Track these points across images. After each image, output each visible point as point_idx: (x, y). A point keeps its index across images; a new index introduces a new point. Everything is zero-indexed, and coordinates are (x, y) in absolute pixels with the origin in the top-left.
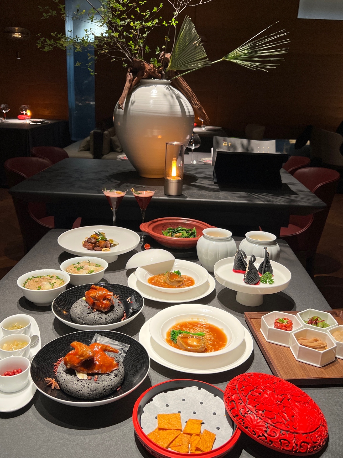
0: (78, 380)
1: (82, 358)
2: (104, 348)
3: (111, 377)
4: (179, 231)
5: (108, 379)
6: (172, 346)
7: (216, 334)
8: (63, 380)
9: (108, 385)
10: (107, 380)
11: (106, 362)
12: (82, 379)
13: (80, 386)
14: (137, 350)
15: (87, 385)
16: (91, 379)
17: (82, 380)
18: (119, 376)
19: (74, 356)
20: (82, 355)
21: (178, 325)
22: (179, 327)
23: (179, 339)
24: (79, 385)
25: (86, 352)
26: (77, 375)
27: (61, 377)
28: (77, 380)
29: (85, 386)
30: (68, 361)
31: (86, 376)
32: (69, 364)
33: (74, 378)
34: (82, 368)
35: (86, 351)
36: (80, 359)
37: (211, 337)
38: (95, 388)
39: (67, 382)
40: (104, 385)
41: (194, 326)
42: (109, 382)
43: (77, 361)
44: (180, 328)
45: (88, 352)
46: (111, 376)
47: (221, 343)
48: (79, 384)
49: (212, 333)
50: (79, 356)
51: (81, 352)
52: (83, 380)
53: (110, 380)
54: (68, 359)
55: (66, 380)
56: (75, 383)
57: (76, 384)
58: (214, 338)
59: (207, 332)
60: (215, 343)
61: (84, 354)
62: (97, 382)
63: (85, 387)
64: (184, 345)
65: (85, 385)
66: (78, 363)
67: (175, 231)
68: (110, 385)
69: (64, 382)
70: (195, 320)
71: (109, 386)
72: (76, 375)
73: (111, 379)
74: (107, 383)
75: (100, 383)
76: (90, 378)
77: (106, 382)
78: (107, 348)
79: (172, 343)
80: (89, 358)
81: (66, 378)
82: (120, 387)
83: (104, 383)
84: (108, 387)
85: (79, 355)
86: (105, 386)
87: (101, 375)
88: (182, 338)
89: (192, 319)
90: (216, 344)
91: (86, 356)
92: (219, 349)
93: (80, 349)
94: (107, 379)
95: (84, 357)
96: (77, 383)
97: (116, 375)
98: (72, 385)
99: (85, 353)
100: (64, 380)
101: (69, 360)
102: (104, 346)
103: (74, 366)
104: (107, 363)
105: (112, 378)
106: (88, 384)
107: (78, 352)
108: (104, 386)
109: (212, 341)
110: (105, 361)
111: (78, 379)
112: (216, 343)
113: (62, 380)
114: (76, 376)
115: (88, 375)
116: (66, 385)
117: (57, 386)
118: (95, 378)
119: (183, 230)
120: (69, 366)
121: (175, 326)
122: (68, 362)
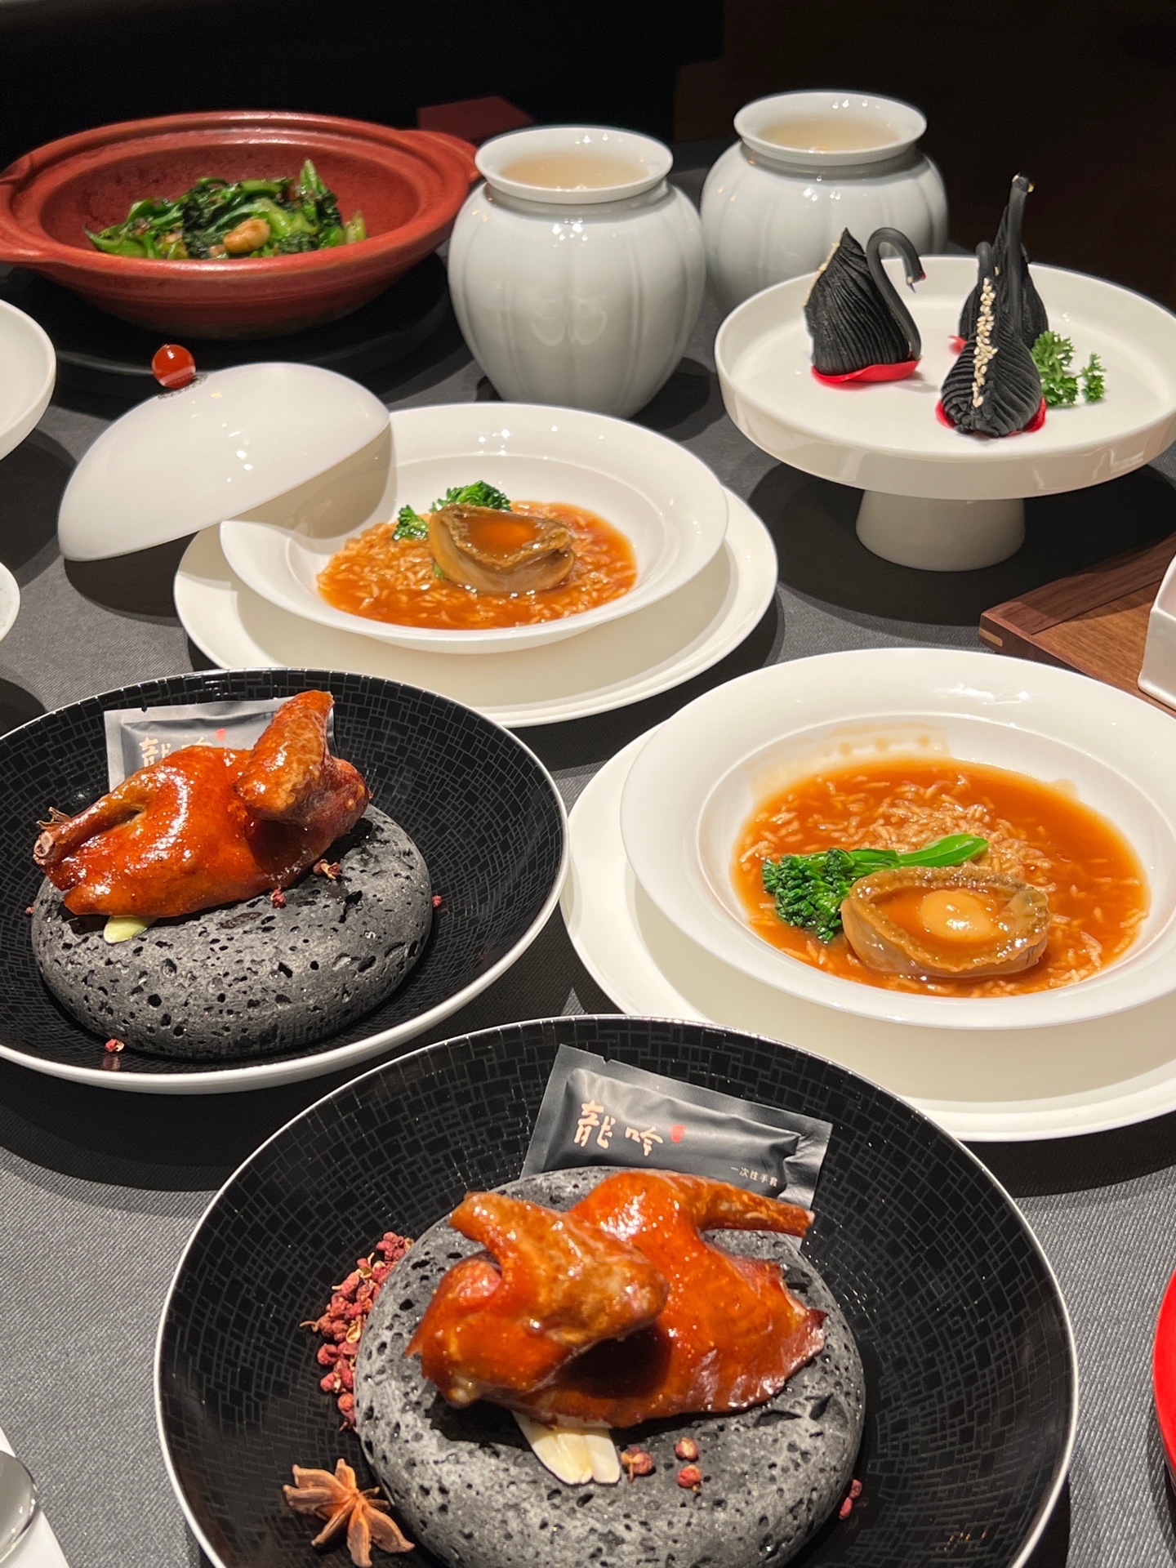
0: (557, 1492)
1: (572, 1337)
2: (701, 1207)
3: (795, 1438)
4: (227, 208)
5: (782, 1458)
6: (814, 964)
7: (1041, 829)
8: (436, 1499)
9: (790, 1503)
10: (773, 1466)
11: (743, 1325)
12: (584, 1480)
13: (579, 1541)
14: (901, 1161)
15: (638, 1532)
16: (652, 1471)
17: (582, 1491)
18: (841, 1413)
19: (505, 1321)
20: (566, 1314)
21: (774, 809)
22: (788, 823)
23: (859, 908)
24: (574, 1534)
25: (603, 1291)
26: (536, 1447)
27: (412, 1464)
28: (545, 1492)
29: (620, 1541)
30: (457, 1357)
31: (607, 1444)
32: (471, 1377)
33: (514, 1471)
34: (574, 1398)
35: (596, 1281)
36: (558, 1344)
37: (1026, 856)
38: (698, 1549)
39: (472, 1517)
40: (758, 1509)
41: (879, 803)
42: (791, 1481)
43: (533, 1357)
44: (795, 825)
45: (613, 1285)
46: (788, 1423)
47: (1109, 880)
48: (569, 1524)
49: (1014, 824)
50: (543, 1320)
51: (558, 1294)
52: (592, 1487)
53: (797, 1465)
54: (453, 1347)
55: (457, 1496)
56: (537, 1522)
57: (546, 1534)
58: (1047, 855)
59: (980, 820)
60: (1074, 888)
61: (586, 1309)
62: (706, 1489)
63: (625, 1547)
64: (910, 950)
65: (619, 1529)
66: (541, 1374)
67: (207, 213)
68: (801, 1502)
69: (443, 1509)
70: (866, 754)
71: (791, 1510)
72: (526, 1447)
73: (797, 1456)
74: (780, 1490)
75: (733, 1499)
76: (642, 1470)
77: (775, 1487)
78: (724, 1207)
79: (810, 945)
80: (624, 1328)
81: (451, 1475)
82: (856, 1483)
83: (761, 1497)
84: (790, 1518)
85: (546, 1313)
86: (771, 1520)
87: (713, 1425)
88: (881, 900)
89: (845, 749)
90: (1083, 895)
91: (603, 1322)
92: (1123, 925)
93: (542, 1270)
94: (774, 1459)
95: (583, 1325)
96: (552, 1516)
97: (821, 1409)
98: (517, 1538)
99: (590, 1300)
100: (443, 1491)
101: (461, 1350)
102: (697, 1196)
103: (509, 1392)
104: (748, 1332)
105: (806, 1444)
106: (644, 1524)
107: (536, 1294)
108: (763, 1519)
109: (1049, 881)
110: (733, 1321)
111: (547, 1481)
112: (1080, 889)
113: (426, 1491)
114: (531, 1450)
115: (623, 1438)
116: (469, 1536)
117: (389, 1534)
118: (681, 1458)
119: (250, 197)
120: (465, 1388)
121: (763, 816)
122: (455, 1364)
